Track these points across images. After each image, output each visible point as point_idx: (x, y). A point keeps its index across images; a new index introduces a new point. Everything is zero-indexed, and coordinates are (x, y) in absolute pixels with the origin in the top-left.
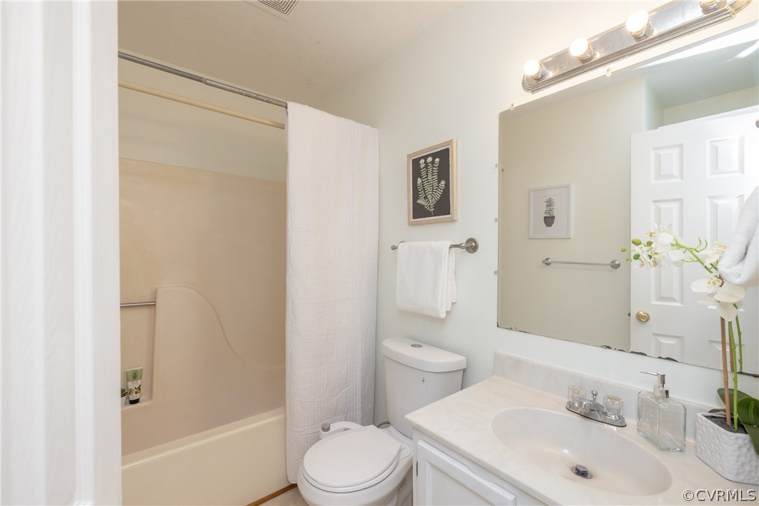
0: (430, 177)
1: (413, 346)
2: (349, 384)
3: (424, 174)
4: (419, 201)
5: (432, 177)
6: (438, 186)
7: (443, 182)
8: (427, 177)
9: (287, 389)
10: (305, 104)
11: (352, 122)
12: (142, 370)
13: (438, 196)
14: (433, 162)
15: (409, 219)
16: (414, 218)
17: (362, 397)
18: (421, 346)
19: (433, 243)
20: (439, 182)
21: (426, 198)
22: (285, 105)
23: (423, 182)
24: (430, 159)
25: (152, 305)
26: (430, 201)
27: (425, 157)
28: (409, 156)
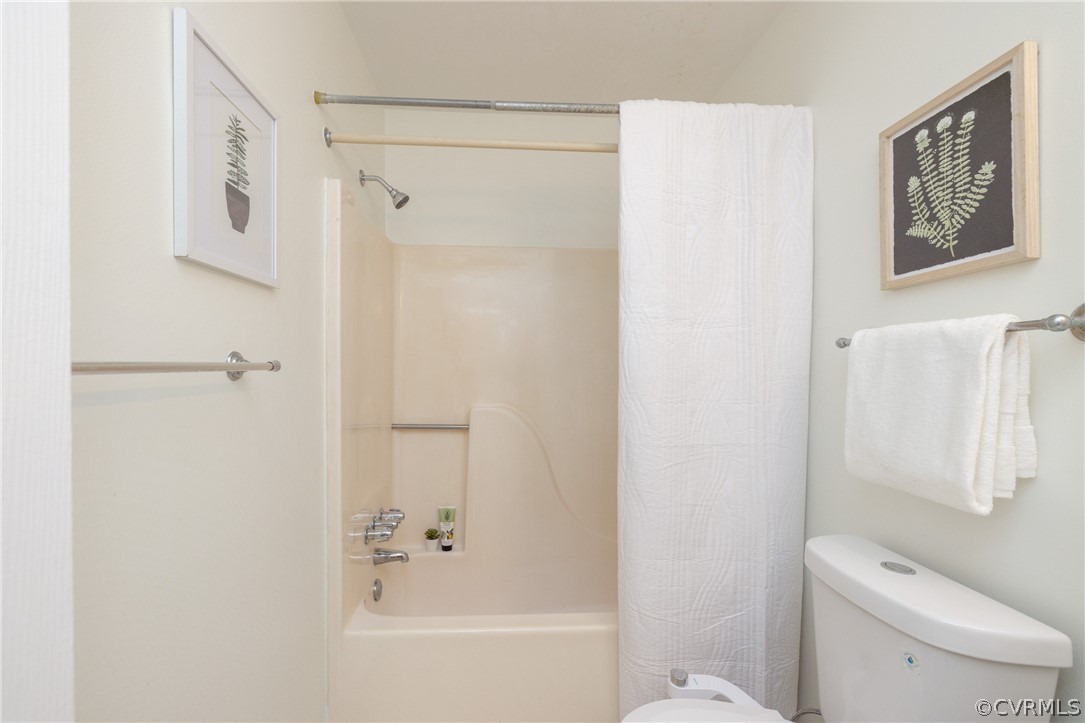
0: (945, 165)
1: (885, 565)
2: (739, 606)
3: (926, 164)
4: (912, 232)
5: (954, 165)
6: (971, 183)
7: (988, 168)
8: (936, 169)
9: (620, 587)
10: (652, 98)
11: (749, 108)
12: (455, 510)
13: (970, 205)
14: (954, 128)
15: (884, 277)
16: (897, 272)
17: (768, 639)
18: (911, 571)
19: (950, 325)
20: (975, 168)
21: (932, 218)
22: (616, 108)
23: (922, 184)
24: (947, 121)
25: (464, 429)
26: (947, 224)
27: (930, 124)
28: (884, 135)
